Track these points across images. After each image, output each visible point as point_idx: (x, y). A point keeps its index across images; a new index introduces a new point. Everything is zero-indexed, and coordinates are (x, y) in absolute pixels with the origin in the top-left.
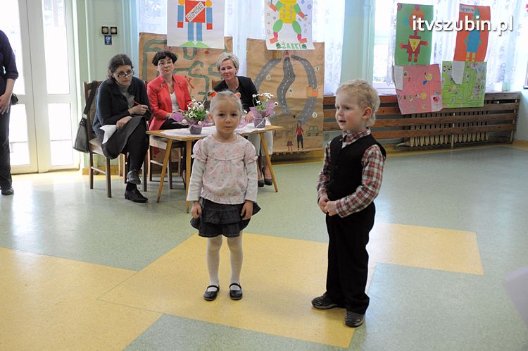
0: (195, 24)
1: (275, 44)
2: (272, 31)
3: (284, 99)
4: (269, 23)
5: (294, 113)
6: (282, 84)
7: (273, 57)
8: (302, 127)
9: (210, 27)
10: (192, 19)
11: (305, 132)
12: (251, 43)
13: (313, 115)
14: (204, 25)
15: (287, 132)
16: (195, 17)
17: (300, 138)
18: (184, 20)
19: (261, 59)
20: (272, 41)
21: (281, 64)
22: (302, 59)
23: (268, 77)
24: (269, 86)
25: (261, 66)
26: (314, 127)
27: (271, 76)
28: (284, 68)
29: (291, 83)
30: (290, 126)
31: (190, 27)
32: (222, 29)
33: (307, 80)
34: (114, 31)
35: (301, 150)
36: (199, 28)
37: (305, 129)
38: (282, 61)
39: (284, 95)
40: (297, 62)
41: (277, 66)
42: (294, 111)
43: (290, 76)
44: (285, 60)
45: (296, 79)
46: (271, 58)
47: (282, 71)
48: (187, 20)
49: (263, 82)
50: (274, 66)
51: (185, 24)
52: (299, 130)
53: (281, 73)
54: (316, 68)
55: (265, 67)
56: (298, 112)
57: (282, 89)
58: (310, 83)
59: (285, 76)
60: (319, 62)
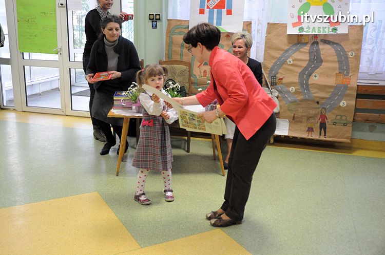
0: (216, 10)
1: (297, 28)
2: (296, 15)
3: (307, 85)
4: (293, 7)
5: (317, 99)
6: (306, 68)
7: (298, 40)
8: (326, 115)
9: (229, 12)
10: (213, 6)
11: (329, 120)
12: (271, 27)
13: (341, 104)
14: (224, 11)
15: (308, 118)
16: (215, 4)
17: (323, 126)
18: (206, 7)
19: (282, 43)
20: (294, 25)
21: (307, 48)
22: (334, 43)
23: (290, 61)
24: (290, 70)
25: (283, 50)
26: (342, 116)
27: (293, 60)
28: (310, 53)
29: (316, 67)
30: (313, 112)
31: (211, 14)
32: (242, 15)
33: (337, 65)
34: (158, 17)
35: (322, 138)
36: (220, 14)
37: (330, 117)
38: (309, 45)
39: (307, 80)
40: (327, 46)
41: (301, 50)
42: (317, 97)
43: (316, 61)
44: (313, 44)
45: (323, 64)
46: (296, 41)
47: (308, 56)
48: (208, 7)
49: (284, 66)
50: (297, 50)
51: (207, 11)
52: (323, 117)
53: (307, 57)
54: (350, 53)
55: (287, 51)
56: (323, 98)
57: (305, 74)
58: (340, 68)
59: (310, 60)
60: (355, 47)
